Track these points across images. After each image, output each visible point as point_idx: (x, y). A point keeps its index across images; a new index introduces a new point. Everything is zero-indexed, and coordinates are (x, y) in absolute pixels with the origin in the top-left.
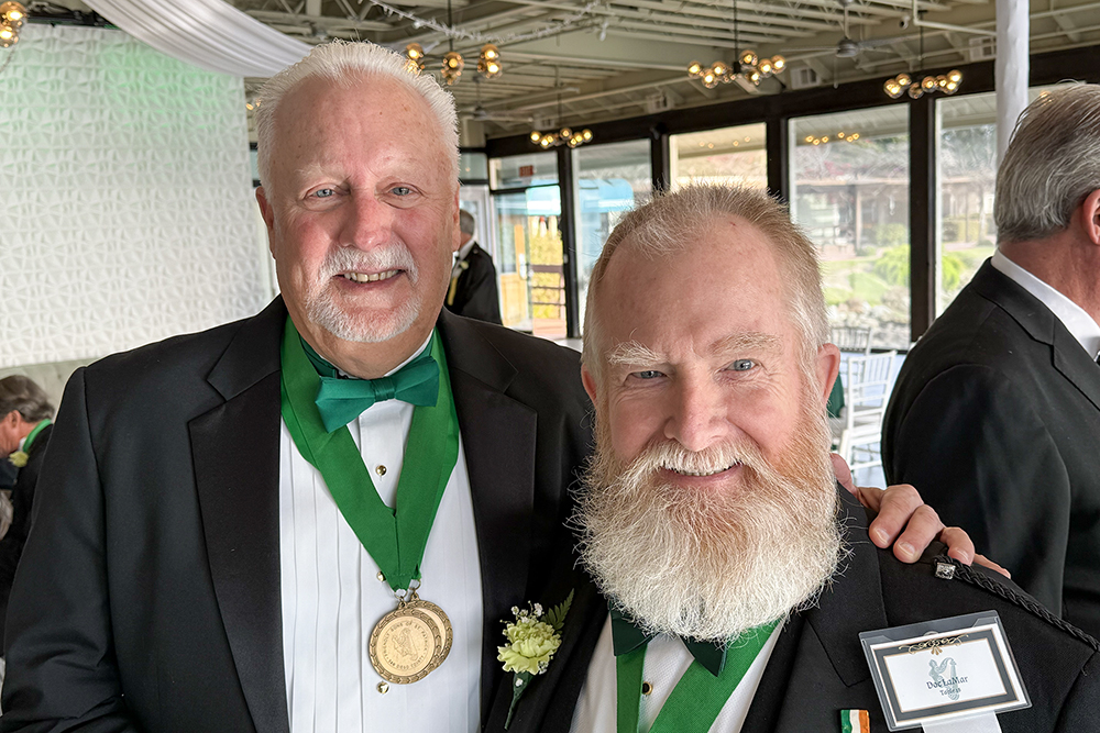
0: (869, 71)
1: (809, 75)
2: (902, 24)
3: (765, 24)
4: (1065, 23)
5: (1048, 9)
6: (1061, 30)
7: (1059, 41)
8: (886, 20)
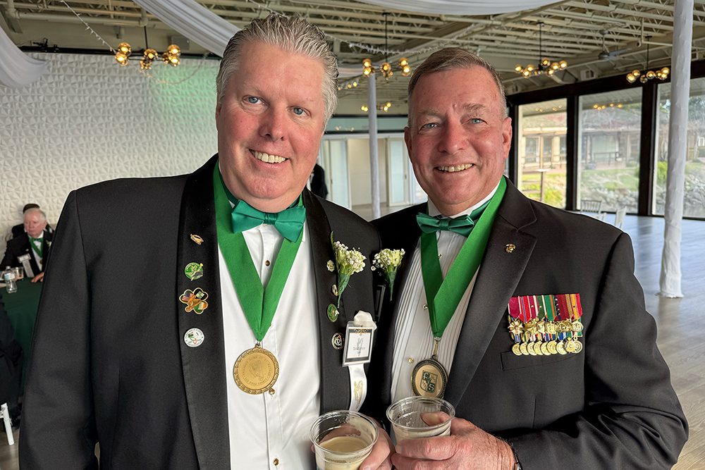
0: (622, 70)
1: (590, 73)
2: (638, 44)
8: (630, 43)
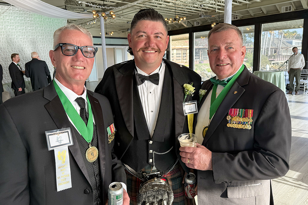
0: (210, 22)
1: (198, 23)
2: (216, 12)
3: (180, 13)
4: (251, 12)
5: (246, 9)
6: (250, 13)
7: (250, 16)
8: (212, 11)
